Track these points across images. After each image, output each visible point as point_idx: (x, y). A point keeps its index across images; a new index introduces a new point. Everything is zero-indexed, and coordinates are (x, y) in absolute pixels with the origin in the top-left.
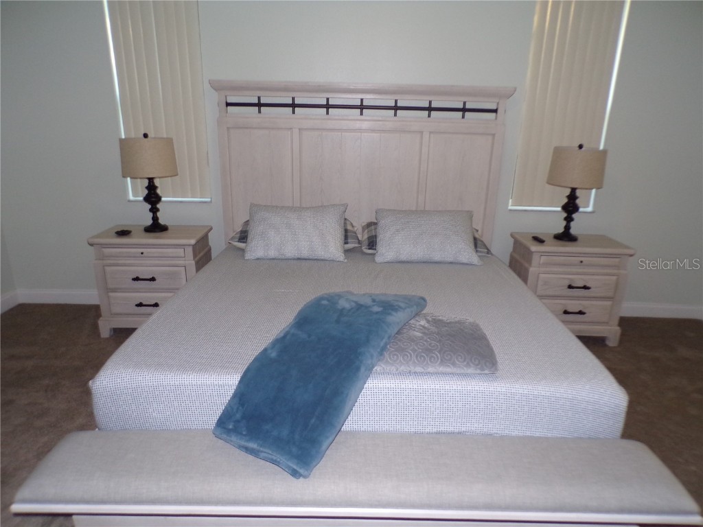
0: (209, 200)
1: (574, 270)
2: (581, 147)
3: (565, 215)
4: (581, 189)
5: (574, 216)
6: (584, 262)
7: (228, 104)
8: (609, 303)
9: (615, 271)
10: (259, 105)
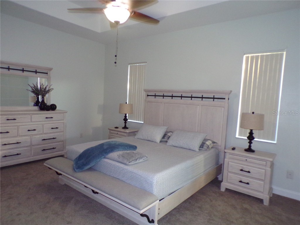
0: (143, 122)
1: (244, 163)
2: (253, 113)
3: (249, 141)
4: (255, 130)
5: (252, 141)
6: (248, 160)
7: (148, 95)
8: (262, 182)
9: (264, 168)
10: (155, 96)
